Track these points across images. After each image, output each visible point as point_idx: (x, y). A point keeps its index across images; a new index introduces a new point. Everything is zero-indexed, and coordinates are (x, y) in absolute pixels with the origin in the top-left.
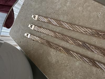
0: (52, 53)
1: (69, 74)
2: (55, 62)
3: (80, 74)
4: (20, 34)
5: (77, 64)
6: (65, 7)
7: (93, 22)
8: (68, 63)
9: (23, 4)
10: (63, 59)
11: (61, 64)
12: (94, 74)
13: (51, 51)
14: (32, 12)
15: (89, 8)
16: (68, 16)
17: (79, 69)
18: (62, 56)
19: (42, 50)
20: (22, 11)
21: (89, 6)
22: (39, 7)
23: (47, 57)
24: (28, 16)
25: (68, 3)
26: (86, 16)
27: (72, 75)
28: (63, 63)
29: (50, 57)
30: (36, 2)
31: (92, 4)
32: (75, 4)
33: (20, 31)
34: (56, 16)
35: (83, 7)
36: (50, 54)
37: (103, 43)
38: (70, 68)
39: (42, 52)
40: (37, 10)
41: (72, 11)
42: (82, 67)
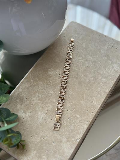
0: (57, 70)
1: (40, 87)
2: (49, 74)
3: (43, 95)
4: (73, 36)
5: (52, 92)
6: (101, 78)
7: (88, 99)
8: (50, 85)
9: (106, 36)
10: (54, 81)
11: (49, 80)
12: (45, 105)
13: (59, 69)
14: (97, 46)
15: (99, 96)
16: (93, 80)
17: (47, 94)
18: (56, 80)
19: (59, 61)
20: (99, 36)
21: (101, 95)
22: (102, 54)
23: (53, 67)
24: (93, 43)
25: (104, 80)
26: (93, 94)
27: (40, 90)
28: (49, 81)
29: (53, 70)
30: (107, 50)
31: (103, 97)
32: (103, 85)
33: (76, 36)
34: (93, 70)
35: (100, 91)
36: (56, 69)
37: (72, 108)
38: (47, 87)
39: (56, 61)
40: (99, 52)
41: (97, 84)
42: (49, 96)
